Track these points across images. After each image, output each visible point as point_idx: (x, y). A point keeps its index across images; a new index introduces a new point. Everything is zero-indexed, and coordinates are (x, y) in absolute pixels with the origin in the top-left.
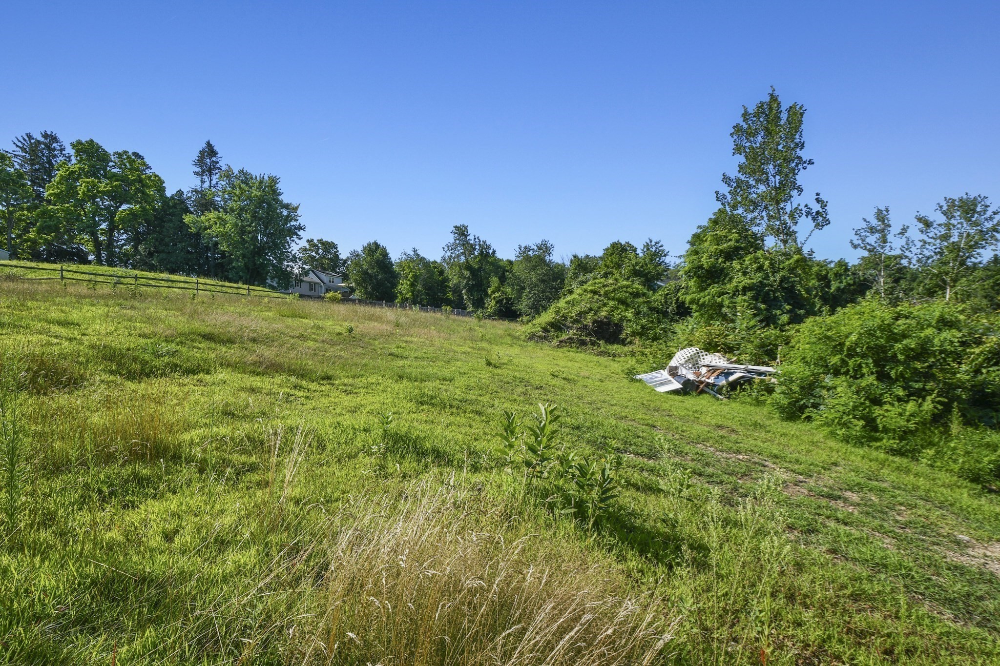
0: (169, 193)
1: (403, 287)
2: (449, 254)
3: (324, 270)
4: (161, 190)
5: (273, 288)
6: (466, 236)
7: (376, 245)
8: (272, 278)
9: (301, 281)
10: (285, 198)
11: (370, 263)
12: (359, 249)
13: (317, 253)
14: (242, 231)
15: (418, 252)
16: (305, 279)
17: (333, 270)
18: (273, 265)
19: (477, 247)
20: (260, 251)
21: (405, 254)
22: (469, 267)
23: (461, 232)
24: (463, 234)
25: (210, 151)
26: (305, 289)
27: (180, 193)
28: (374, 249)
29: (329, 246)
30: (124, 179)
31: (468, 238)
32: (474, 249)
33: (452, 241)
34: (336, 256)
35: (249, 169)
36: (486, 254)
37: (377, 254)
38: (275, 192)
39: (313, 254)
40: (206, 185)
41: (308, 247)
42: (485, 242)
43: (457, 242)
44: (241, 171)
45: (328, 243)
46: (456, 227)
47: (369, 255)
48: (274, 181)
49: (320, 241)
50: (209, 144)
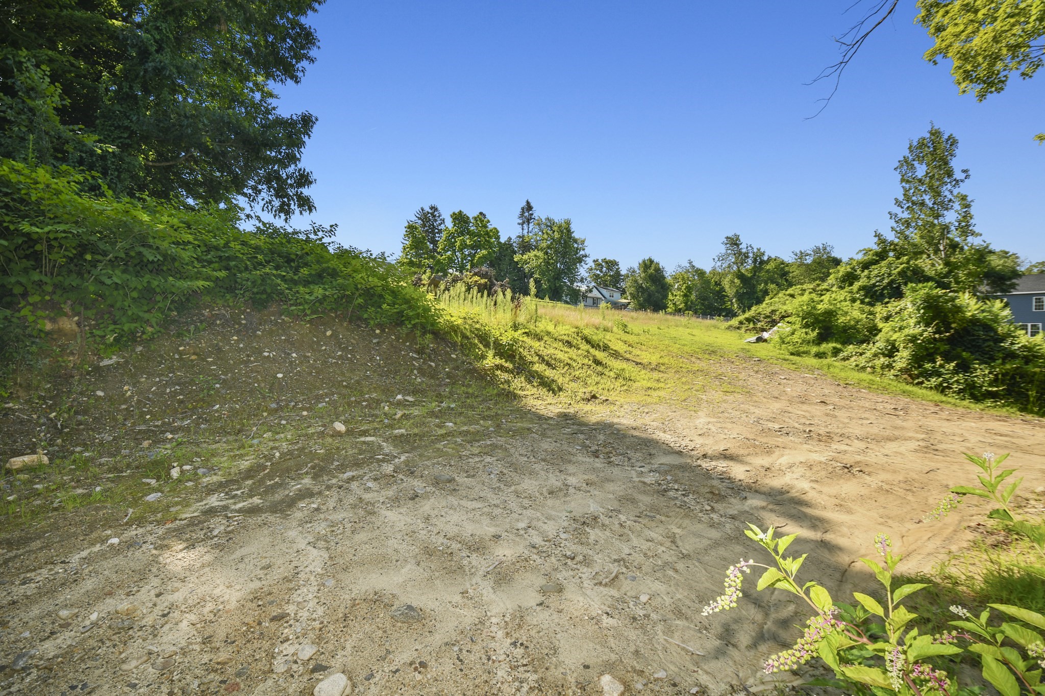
0: (502, 240)
1: (676, 297)
2: (719, 264)
3: (606, 286)
4: (498, 238)
5: (566, 302)
6: (737, 245)
7: (651, 261)
8: (566, 296)
9: (587, 297)
10: (576, 235)
11: (644, 279)
12: (636, 266)
13: (601, 271)
14: (547, 263)
15: (694, 264)
16: (590, 295)
17: (615, 286)
18: (568, 286)
19: (751, 255)
20: (558, 276)
21: (679, 266)
22: (741, 276)
23: (734, 242)
24: (736, 244)
25: (529, 207)
26: (590, 301)
27: (510, 239)
28: (648, 265)
29: (611, 264)
30: (479, 235)
31: (741, 247)
32: (747, 257)
33: (723, 251)
34: (618, 273)
35: (551, 217)
36: (760, 262)
37: (651, 271)
38: (569, 231)
39: (598, 272)
40: (525, 232)
41: (593, 267)
42: (759, 250)
43: (729, 251)
44: (548, 219)
45: (611, 262)
46: (727, 238)
47: (645, 271)
48: (568, 223)
49: (604, 260)
50: (528, 203)
